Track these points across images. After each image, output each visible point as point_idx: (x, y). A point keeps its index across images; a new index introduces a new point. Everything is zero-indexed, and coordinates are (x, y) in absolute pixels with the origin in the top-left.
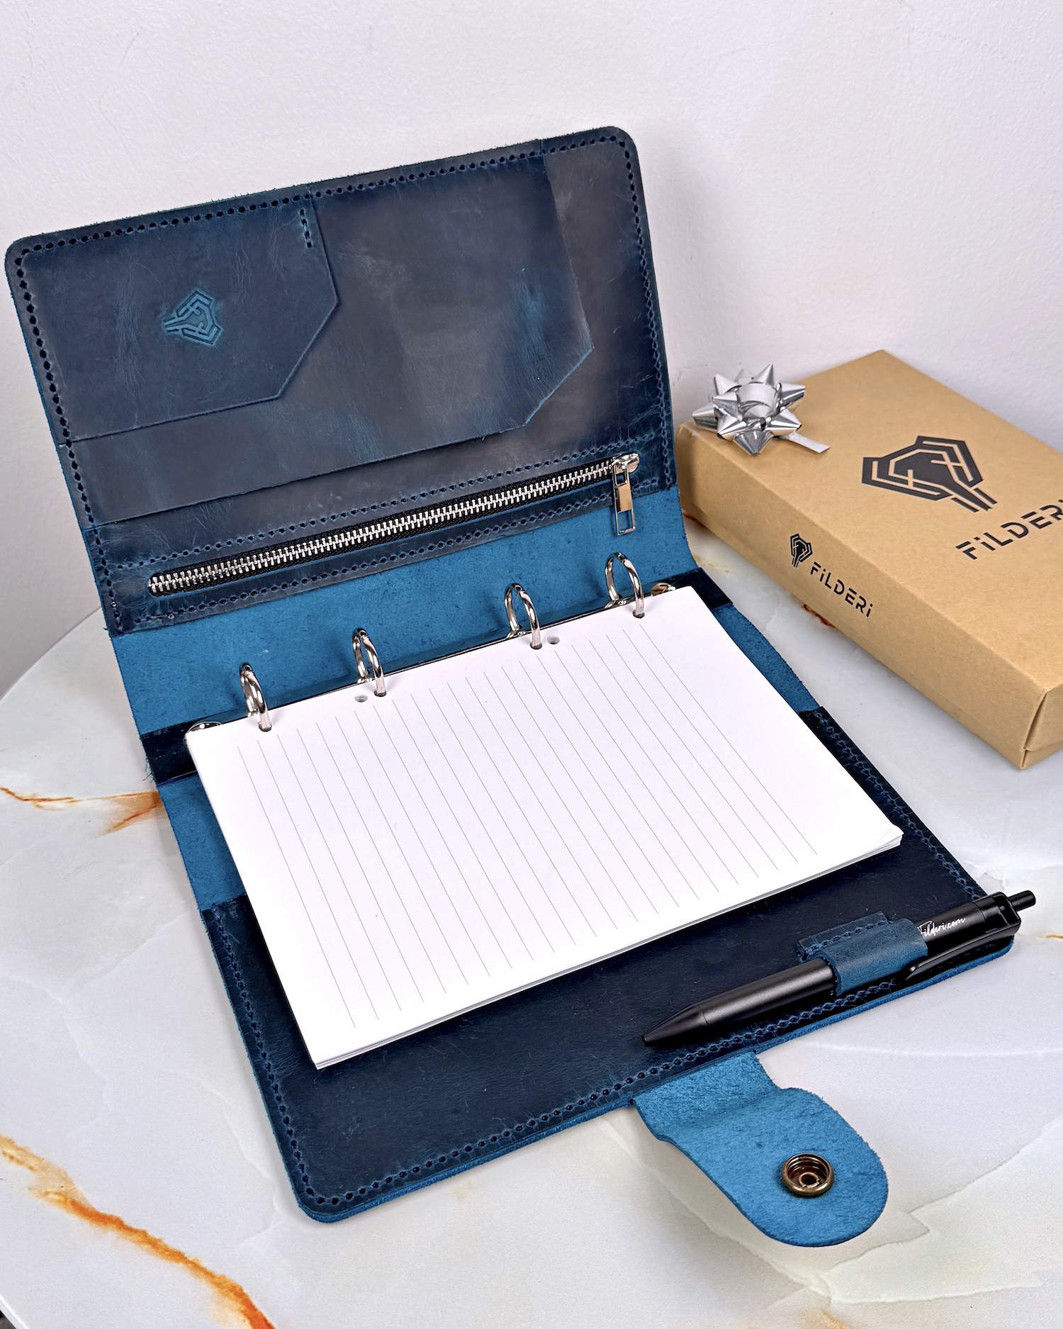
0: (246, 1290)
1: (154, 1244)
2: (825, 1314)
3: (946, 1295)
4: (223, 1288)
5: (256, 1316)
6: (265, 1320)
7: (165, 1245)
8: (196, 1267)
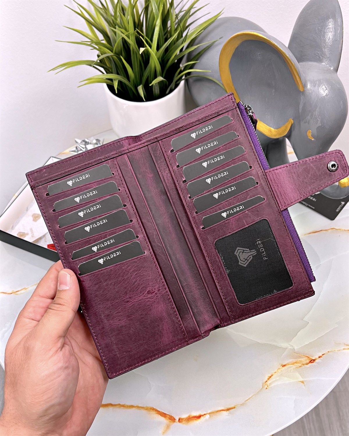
0: (154, 408)
1: (123, 406)
2: (295, 353)
3: (319, 337)
4: (148, 410)
5: (161, 413)
6: (164, 413)
7: (127, 405)
8: (138, 407)
